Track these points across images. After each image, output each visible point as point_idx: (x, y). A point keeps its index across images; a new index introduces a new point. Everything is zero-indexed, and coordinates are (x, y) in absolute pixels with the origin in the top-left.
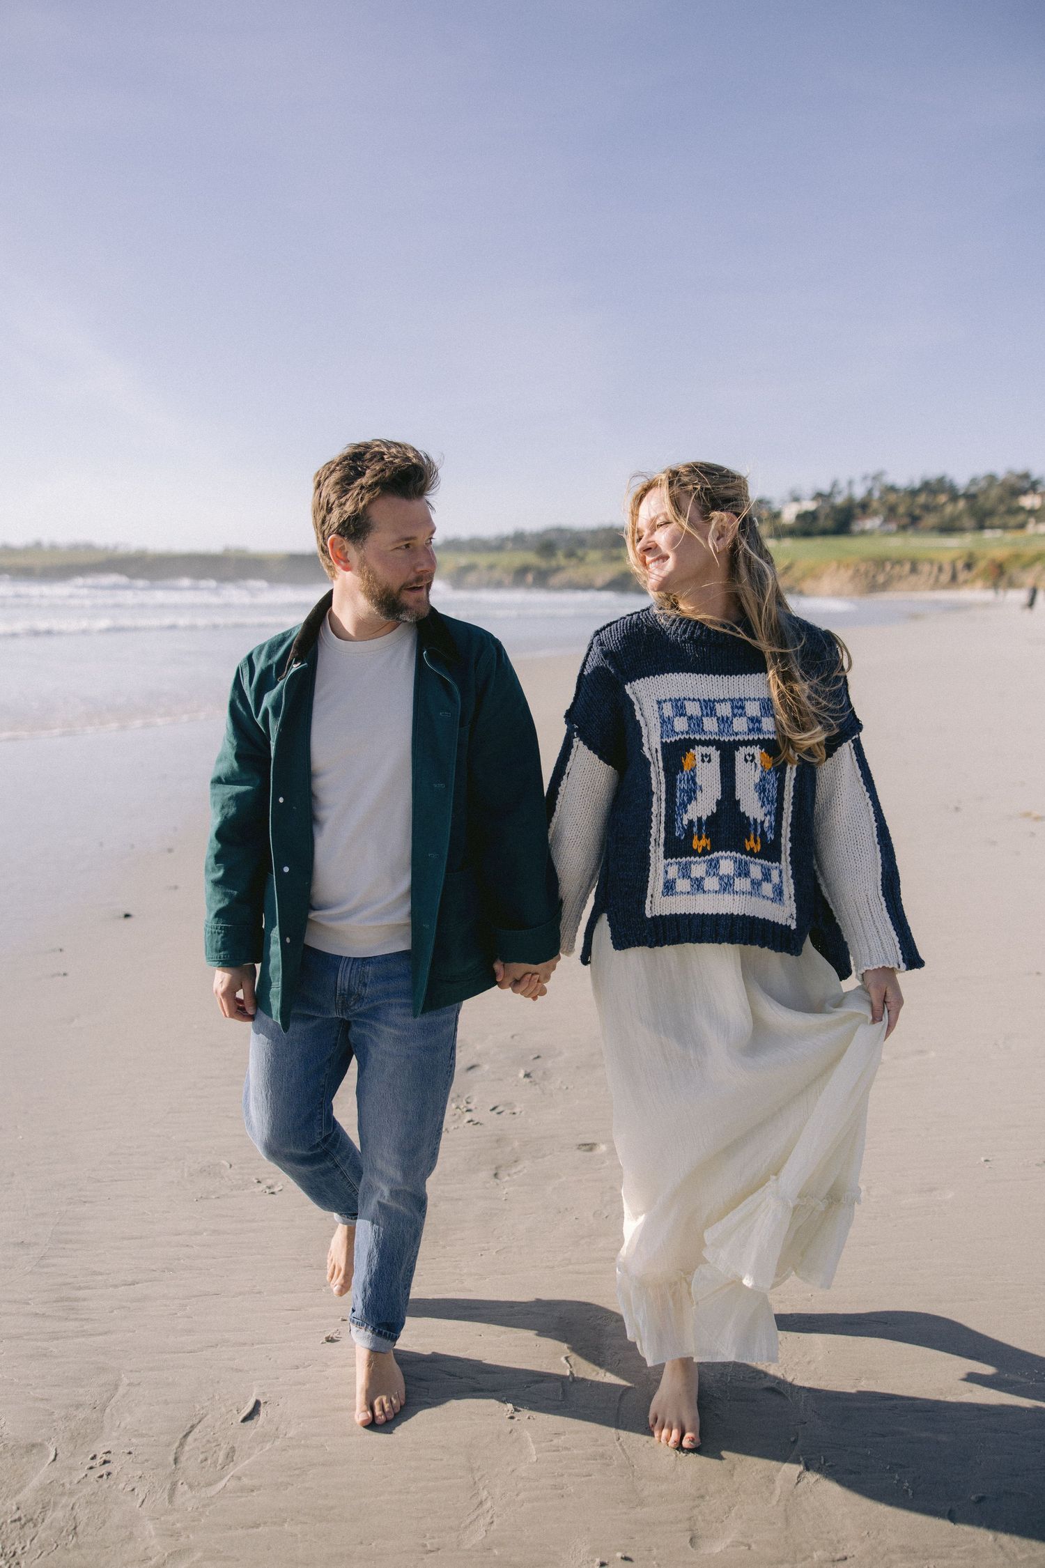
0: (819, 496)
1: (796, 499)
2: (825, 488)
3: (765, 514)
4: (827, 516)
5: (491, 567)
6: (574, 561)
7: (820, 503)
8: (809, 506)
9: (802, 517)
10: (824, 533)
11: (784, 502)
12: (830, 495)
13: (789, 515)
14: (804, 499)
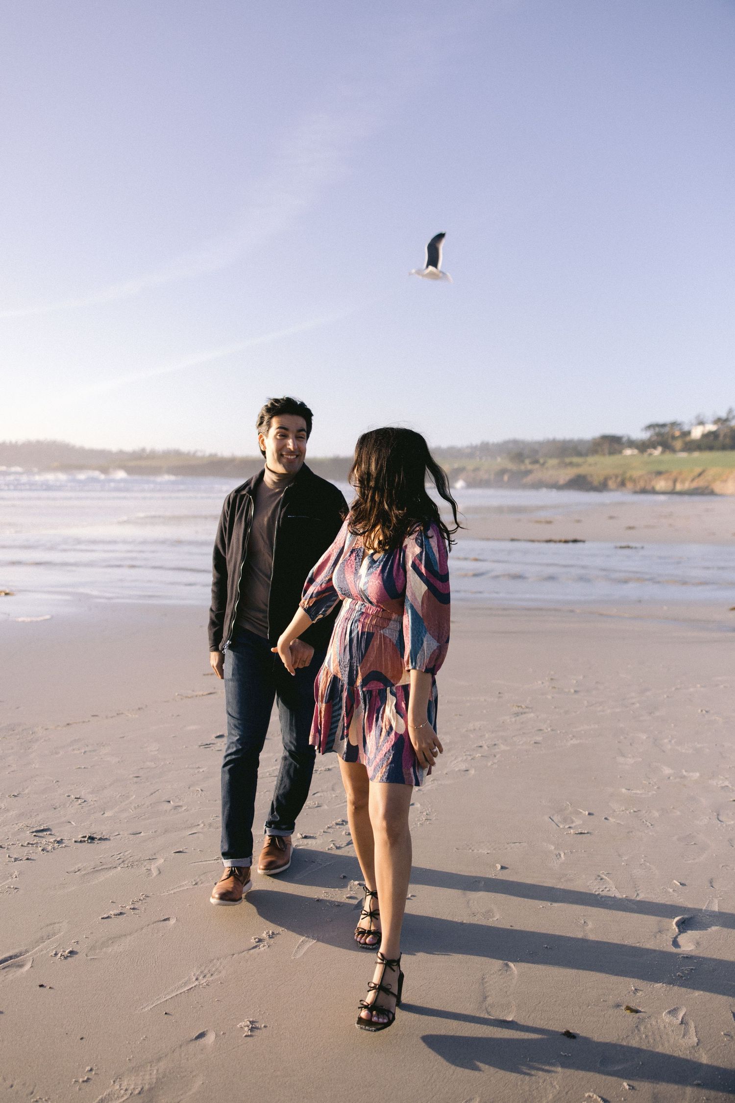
0: (718, 421)
1: (701, 423)
2: (723, 414)
3: (677, 434)
4: (725, 436)
5: (476, 470)
6: (537, 466)
7: (720, 426)
8: (711, 427)
9: (706, 436)
10: (724, 448)
11: (692, 425)
12: (727, 420)
13: (697, 433)
14: (708, 423)
